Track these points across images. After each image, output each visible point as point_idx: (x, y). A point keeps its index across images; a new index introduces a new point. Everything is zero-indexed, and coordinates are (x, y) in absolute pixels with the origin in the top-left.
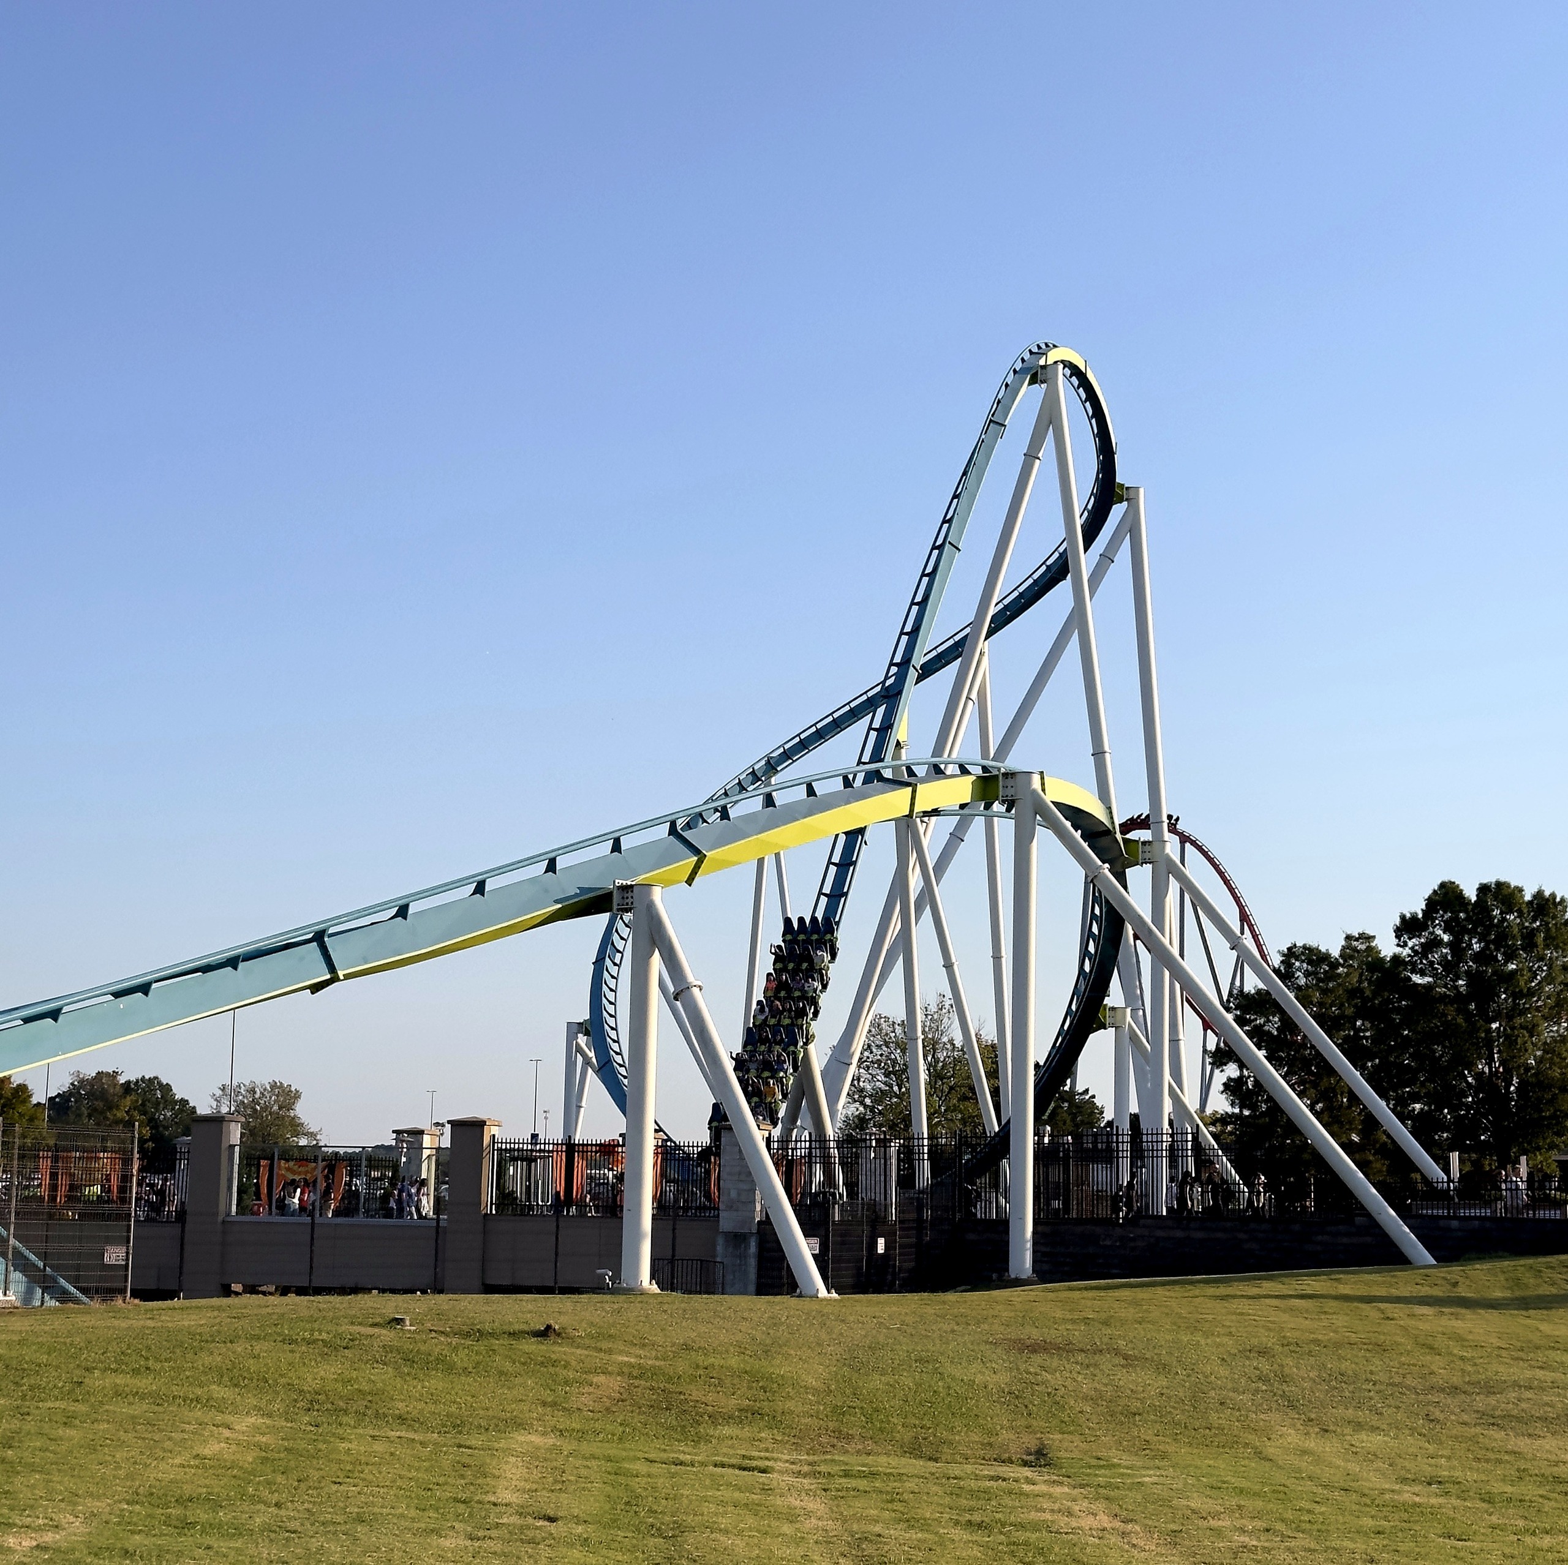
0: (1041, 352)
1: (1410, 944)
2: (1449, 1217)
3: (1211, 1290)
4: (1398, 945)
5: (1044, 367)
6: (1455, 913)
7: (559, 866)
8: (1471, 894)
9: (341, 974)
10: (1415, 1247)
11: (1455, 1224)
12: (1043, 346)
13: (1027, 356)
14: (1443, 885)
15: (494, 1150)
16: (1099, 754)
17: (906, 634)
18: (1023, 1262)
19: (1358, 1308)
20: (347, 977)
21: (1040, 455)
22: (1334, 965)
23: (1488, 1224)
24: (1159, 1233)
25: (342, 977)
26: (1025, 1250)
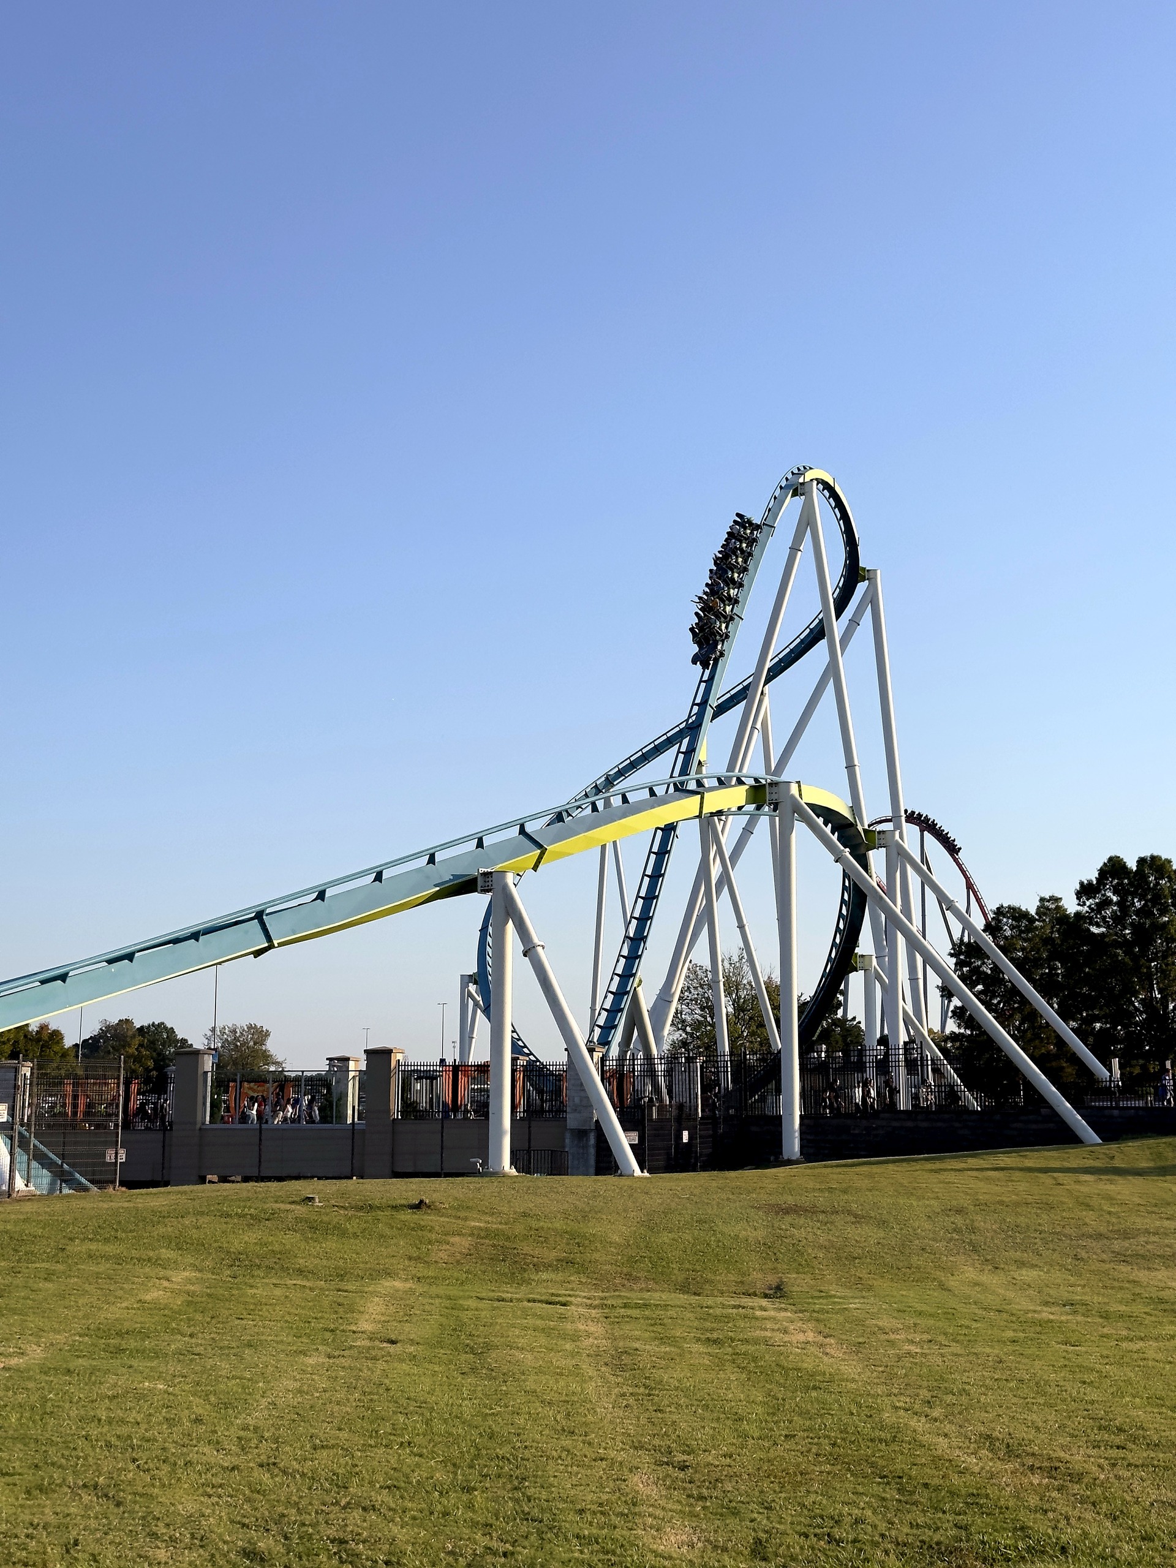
0: (800, 473)
1: (1088, 903)
2: (1111, 1108)
3: (929, 1166)
4: (1079, 905)
5: (802, 484)
6: (1121, 879)
7: (437, 860)
8: (1132, 865)
9: (276, 943)
10: (1086, 1131)
11: (1116, 1112)
12: (802, 469)
13: (790, 476)
14: (1111, 859)
15: (399, 1071)
16: (850, 767)
17: (704, 682)
18: (793, 1148)
19: (1037, 1177)
20: (281, 945)
21: (801, 548)
22: (1032, 920)
23: (1141, 1113)
24: (895, 1124)
25: (276, 945)
26: (794, 1138)
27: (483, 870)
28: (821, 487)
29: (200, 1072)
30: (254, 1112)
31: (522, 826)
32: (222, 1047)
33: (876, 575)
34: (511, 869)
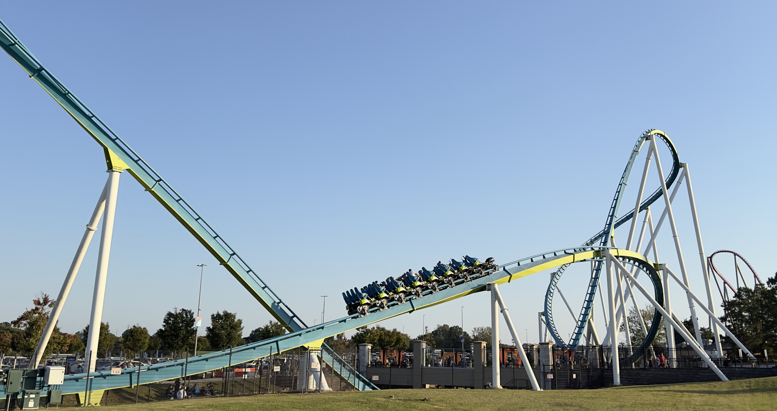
0: (649, 132)
1: (772, 286)
5: (649, 136)
9: (415, 308)
10: (723, 376)
11: (737, 369)
12: (650, 130)
13: (645, 133)
16: (675, 237)
17: (612, 208)
18: (617, 381)
20: (417, 309)
21: (651, 158)
22: (753, 292)
26: (617, 377)
27: (488, 283)
28: (659, 136)
29: (421, 348)
30: (441, 363)
31: (504, 268)
32: (478, 335)
33: (686, 165)
34: (497, 282)
